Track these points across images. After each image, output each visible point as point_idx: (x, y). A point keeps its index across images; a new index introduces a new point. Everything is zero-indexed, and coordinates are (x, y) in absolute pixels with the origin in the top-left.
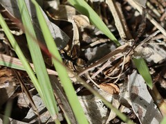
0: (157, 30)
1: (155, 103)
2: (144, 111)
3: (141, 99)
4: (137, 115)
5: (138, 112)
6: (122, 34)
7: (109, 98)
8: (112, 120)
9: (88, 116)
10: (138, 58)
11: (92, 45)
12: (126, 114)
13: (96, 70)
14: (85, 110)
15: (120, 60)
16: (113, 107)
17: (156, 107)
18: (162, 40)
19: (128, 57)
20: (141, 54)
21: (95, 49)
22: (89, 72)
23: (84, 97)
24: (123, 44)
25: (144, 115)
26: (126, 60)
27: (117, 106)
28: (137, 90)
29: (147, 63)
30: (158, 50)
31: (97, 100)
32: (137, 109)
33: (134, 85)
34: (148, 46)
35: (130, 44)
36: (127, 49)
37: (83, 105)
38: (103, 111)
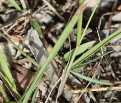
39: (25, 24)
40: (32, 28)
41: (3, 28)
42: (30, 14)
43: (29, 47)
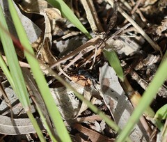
0: (128, 22)
1: (126, 95)
2: (116, 103)
3: (112, 91)
4: (109, 107)
5: (109, 104)
6: (93, 27)
7: (81, 90)
8: (84, 112)
9: (60, 108)
10: (109, 50)
11: (64, 37)
12: (97, 106)
13: (68, 62)
14: (57, 102)
15: (92, 52)
16: (85, 99)
17: (127, 99)
18: (133, 32)
19: (100, 49)
20: (112, 47)
21: (67, 41)
22: (61, 64)
23: (56, 89)
24: (94, 37)
25: (115, 107)
26: (98, 52)
27: (89, 98)
28: (108, 82)
29: (118, 55)
30: (129, 42)
31: (69, 92)
32: (108, 101)
33: (106, 77)
34: (119, 38)
35: (101, 36)
36: (98, 41)
37: (55, 97)
38: (74, 103)
39: (94, 56)
40: (106, 64)
41: (58, 64)
42: (103, 40)
43: (102, 95)
